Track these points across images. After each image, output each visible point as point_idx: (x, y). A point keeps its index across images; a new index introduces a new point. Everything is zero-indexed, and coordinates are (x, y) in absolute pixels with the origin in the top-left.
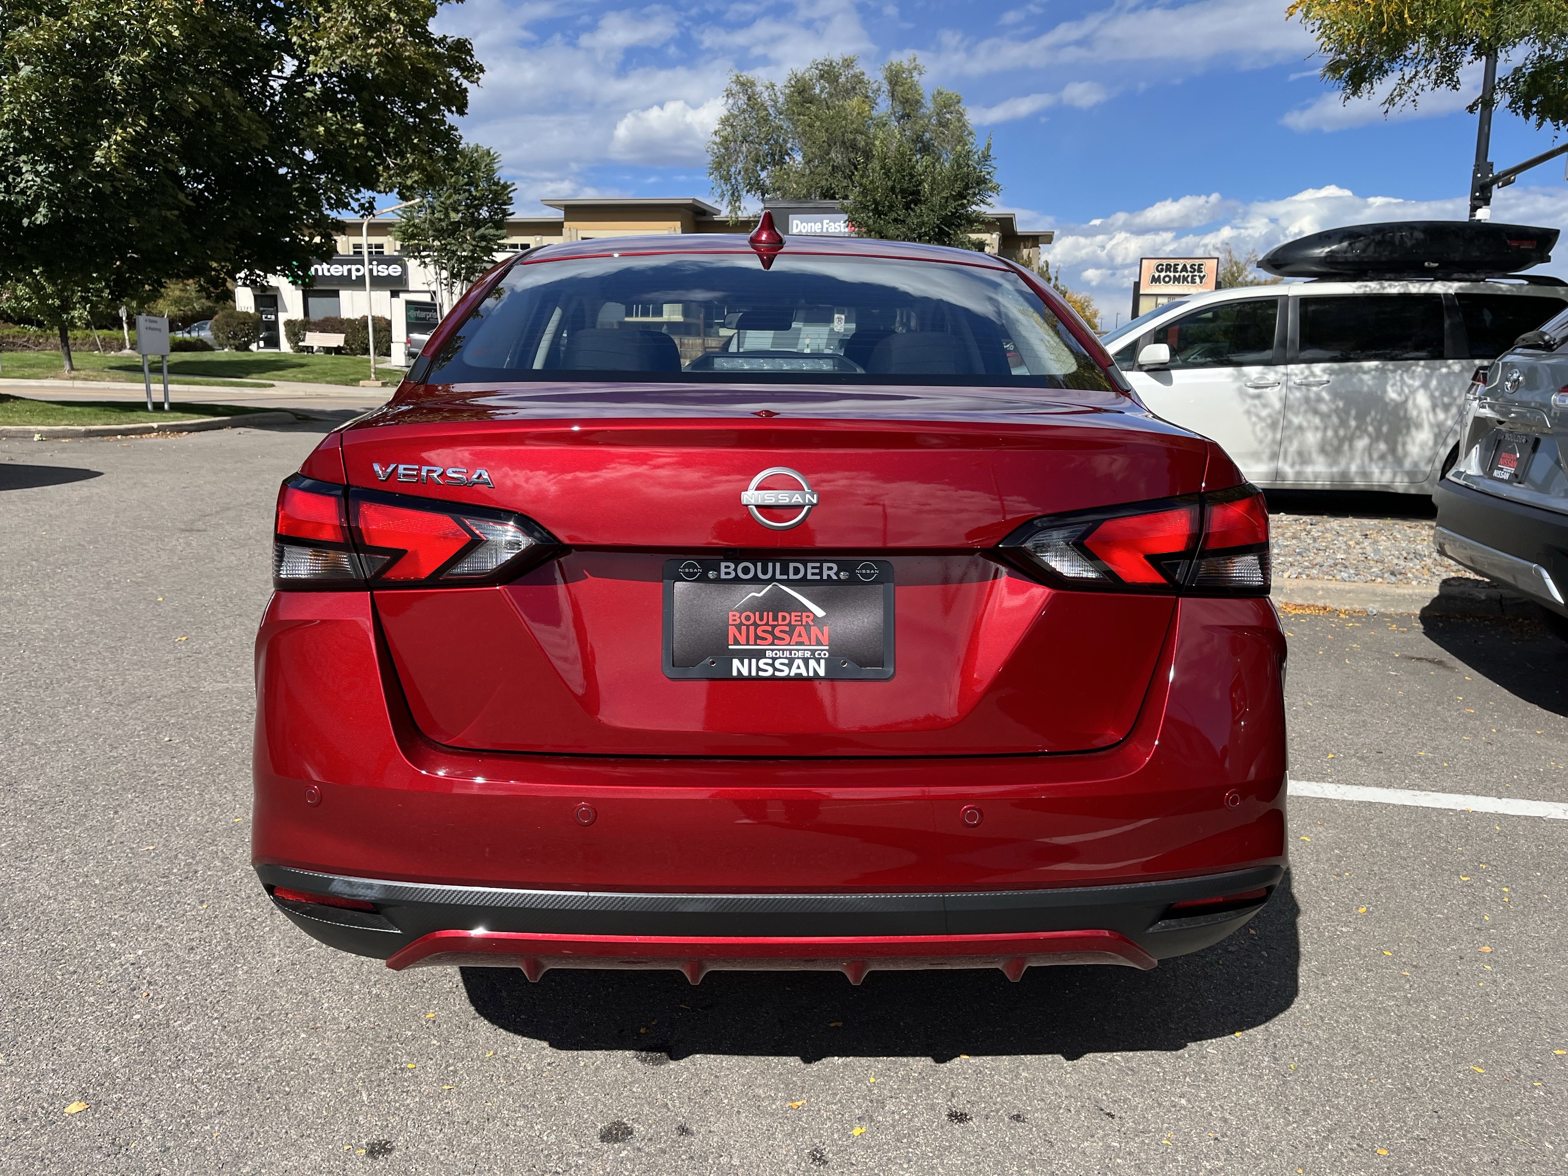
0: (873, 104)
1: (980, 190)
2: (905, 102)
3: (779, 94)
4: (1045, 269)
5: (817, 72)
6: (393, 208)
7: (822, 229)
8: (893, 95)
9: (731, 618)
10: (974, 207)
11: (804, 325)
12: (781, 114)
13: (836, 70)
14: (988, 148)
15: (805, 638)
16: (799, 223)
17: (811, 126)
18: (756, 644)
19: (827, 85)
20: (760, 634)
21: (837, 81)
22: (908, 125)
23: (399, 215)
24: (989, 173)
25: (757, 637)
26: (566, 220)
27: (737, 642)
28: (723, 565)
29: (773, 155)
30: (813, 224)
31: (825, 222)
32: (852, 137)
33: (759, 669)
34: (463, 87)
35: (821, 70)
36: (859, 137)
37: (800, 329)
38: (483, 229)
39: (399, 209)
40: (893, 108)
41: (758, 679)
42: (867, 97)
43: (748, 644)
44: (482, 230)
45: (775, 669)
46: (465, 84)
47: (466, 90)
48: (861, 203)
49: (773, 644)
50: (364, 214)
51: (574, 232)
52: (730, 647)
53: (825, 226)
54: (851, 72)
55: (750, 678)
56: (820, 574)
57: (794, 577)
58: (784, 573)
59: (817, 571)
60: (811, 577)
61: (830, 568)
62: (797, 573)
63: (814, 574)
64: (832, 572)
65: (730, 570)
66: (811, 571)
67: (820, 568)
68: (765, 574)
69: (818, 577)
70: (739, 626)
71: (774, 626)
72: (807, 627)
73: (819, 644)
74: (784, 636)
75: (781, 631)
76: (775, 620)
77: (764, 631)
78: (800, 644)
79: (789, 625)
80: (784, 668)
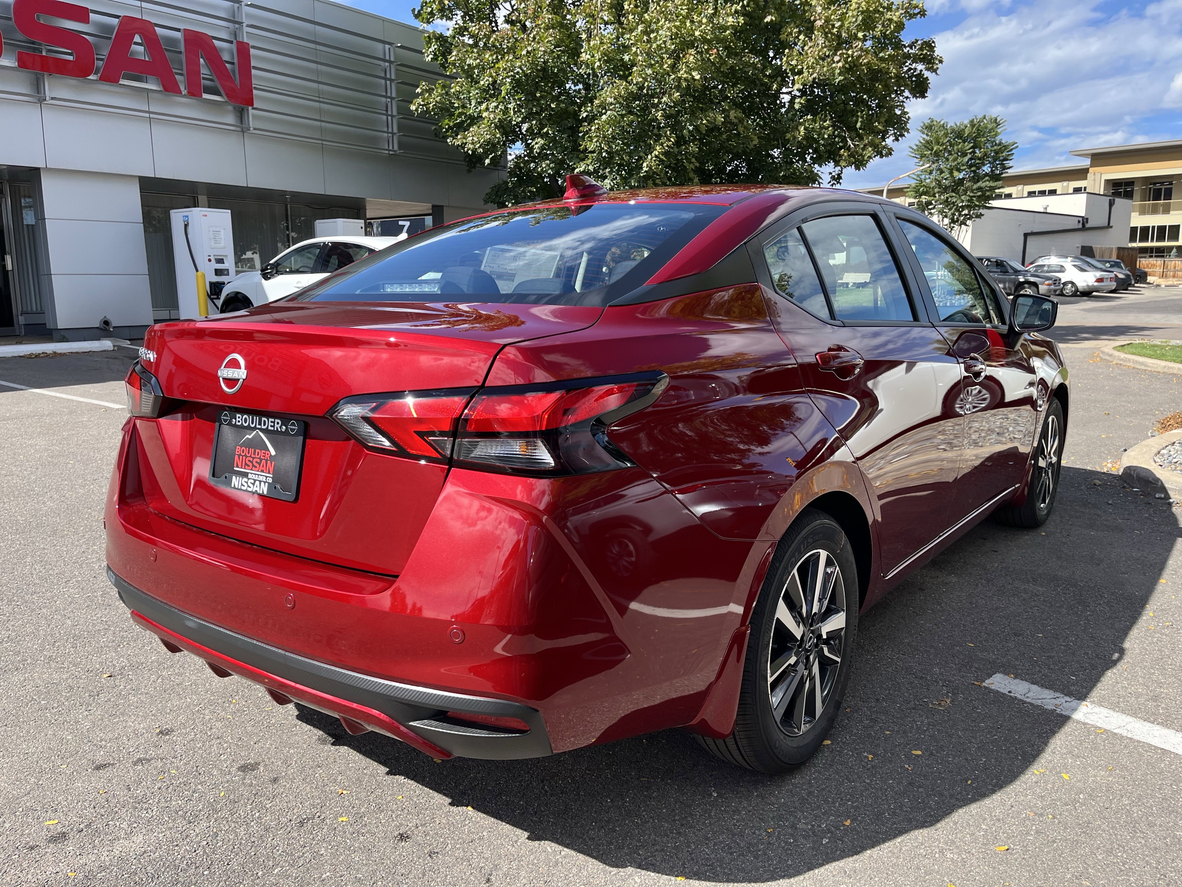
6: (908, 174)
9: (237, 450)
15: (264, 469)
18: (245, 468)
20: (248, 462)
23: (914, 179)
25: (246, 464)
26: (1092, 165)
27: (237, 467)
28: (238, 415)
33: (242, 485)
34: (925, 76)
38: (981, 182)
39: (913, 173)
43: (242, 468)
44: (979, 184)
45: (248, 486)
46: (927, 74)
47: (927, 78)
49: (252, 470)
50: (834, 184)
51: (1098, 176)
52: (235, 469)
55: (238, 490)
56: (273, 426)
57: (263, 427)
58: (260, 424)
59: (273, 424)
60: (270, 428)
61: (278, 423)
62: (264, 425)
63: (271, 426)
64: (278, 424)
65: (240, 419)
66: (270, 424)
67: (274, 422)
68: (252, 423)
69: (272, 428)
70: (239, 456)
71: (253, 458)
72: (267, 461)
73: (269, 473)
74: (257, 465)
75: (257, 462)
76: (254, 454)
77: (249, 461)
78: (262, 471)
79: (259, 458)
80: (251, 485)
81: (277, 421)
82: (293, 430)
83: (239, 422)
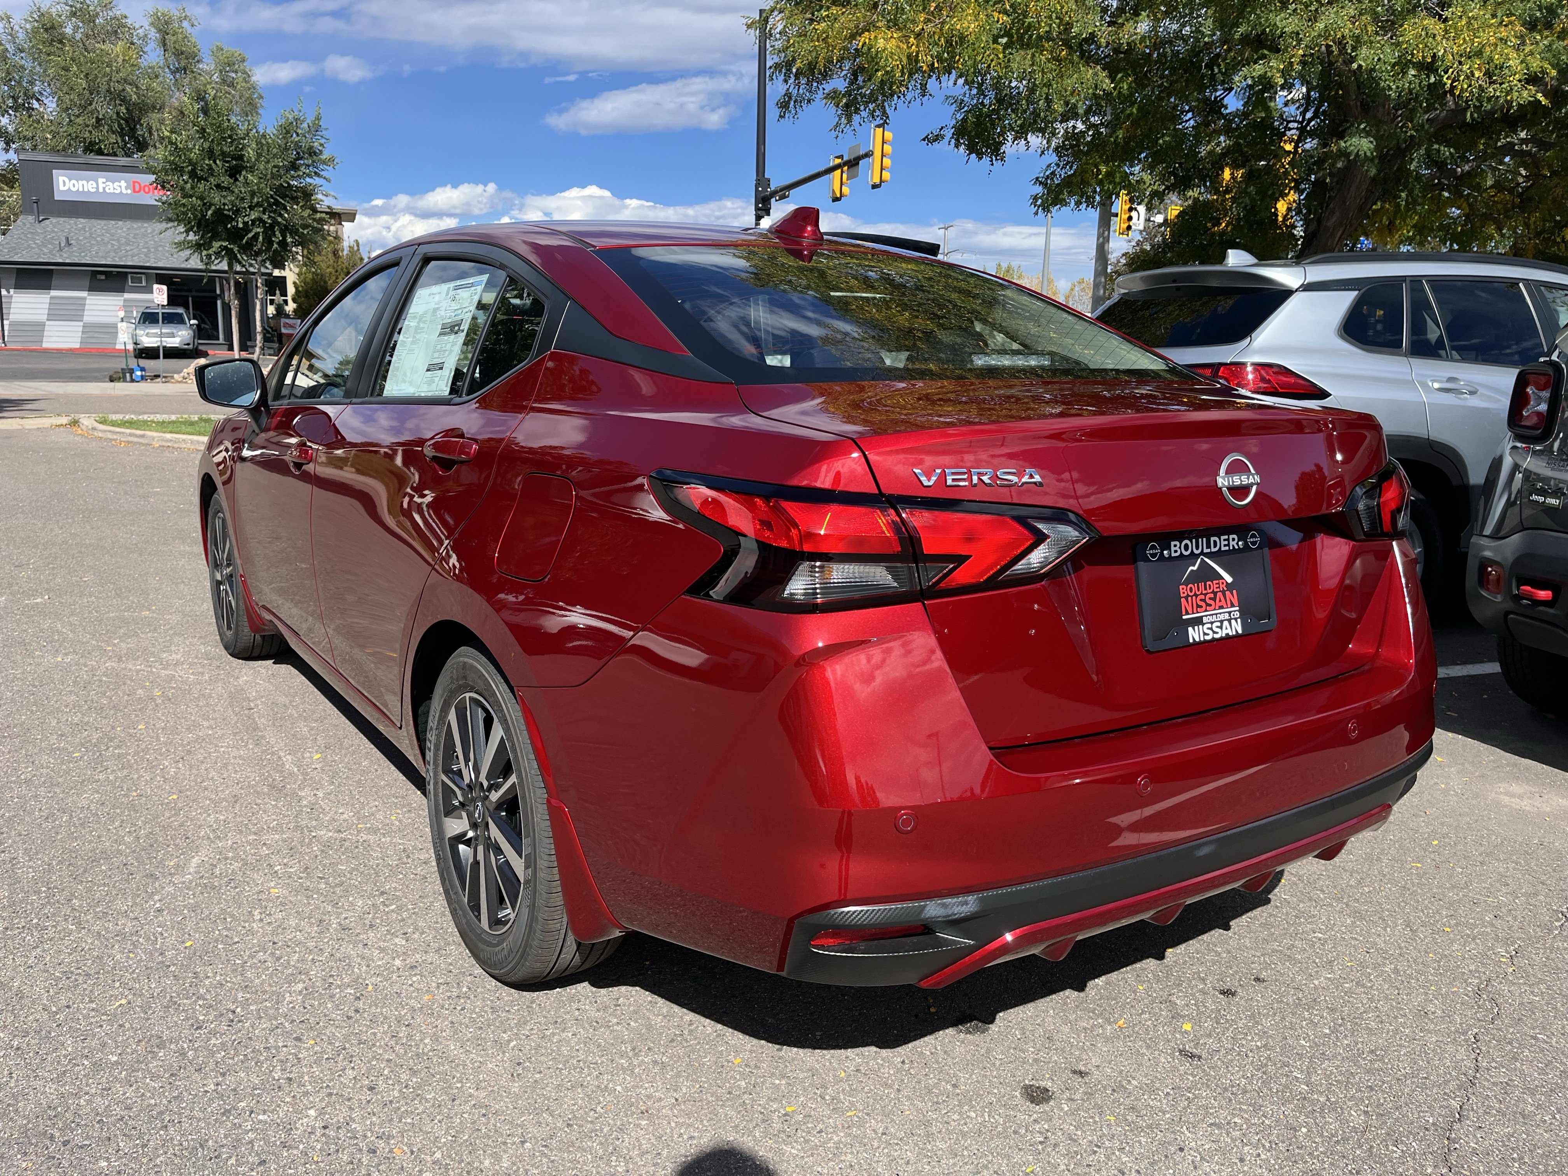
0: (141, 52)
1: (313, 162)
2: (178, 54)
3: (16, 28)
4: (356, 248)
5: (68, 8)
7: (97, 188)
8: (164, 45)
9: (1182, 591)
10: (308, 180)
11: (89, 295)
12: (22, 51)
13: (91, 8)
14: (318, 118)
15: (1223, 603)
16: (67, 180)
17: (66, 69)
18: (1198, 612)
19: (81, 25)
20: (1200, 603)
21: (94, 21)
22: (187, 81)
24: (321, 145)
25: (1197, 606)
27: (1187, 613)
28: (1173, 543)
29: (15, 98)
30: (85, 182)
31: (101, 180)
32: (121, 88)
33: (1205, 634)
35: (71, 6)
36: (128, 88)
37: (85, 299)
40: (166, 59)
41: (1205, 642)
42: (132, 43)
43: (1193, 613)
45: (1214, 632)
48: (171, 163)
49: (1206, 611)
52: (1184, 617)
53: (101, 186)
54: (110, 13)
55: (1200, 643)
56: (1228, 545)
57: (1214, 550)
58: (1208, 546)
59: (1226, 543)
60: (1223, 549)
61: (1233, 539)
62: (1215, 546)
63: (1225, 545)
64: (1235, 542)
65: (1177, 548)
66: (1223, 543)
67: (1228, 540)
68: (1197, 548)
69: (1227, 548)
70: (1186, 598)
71: (1205, 595)
72: (1223, 592)
73: (1233, 606)
74: (1212, 602)
75: (1210, 599)
76: (1206, 589)
77: (1201, 600)
78: (1221, 607)
79: (1213, 592)
80: (1218, 630)
81: (1231, 537)
82: (1254, 543)
83: (1176, 551)
